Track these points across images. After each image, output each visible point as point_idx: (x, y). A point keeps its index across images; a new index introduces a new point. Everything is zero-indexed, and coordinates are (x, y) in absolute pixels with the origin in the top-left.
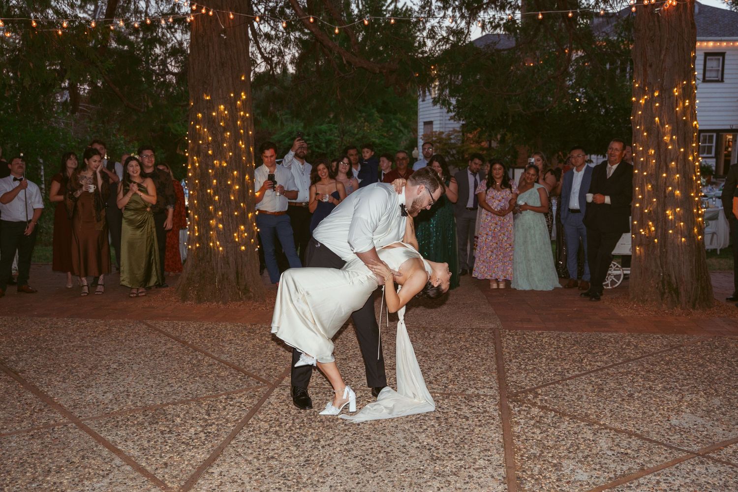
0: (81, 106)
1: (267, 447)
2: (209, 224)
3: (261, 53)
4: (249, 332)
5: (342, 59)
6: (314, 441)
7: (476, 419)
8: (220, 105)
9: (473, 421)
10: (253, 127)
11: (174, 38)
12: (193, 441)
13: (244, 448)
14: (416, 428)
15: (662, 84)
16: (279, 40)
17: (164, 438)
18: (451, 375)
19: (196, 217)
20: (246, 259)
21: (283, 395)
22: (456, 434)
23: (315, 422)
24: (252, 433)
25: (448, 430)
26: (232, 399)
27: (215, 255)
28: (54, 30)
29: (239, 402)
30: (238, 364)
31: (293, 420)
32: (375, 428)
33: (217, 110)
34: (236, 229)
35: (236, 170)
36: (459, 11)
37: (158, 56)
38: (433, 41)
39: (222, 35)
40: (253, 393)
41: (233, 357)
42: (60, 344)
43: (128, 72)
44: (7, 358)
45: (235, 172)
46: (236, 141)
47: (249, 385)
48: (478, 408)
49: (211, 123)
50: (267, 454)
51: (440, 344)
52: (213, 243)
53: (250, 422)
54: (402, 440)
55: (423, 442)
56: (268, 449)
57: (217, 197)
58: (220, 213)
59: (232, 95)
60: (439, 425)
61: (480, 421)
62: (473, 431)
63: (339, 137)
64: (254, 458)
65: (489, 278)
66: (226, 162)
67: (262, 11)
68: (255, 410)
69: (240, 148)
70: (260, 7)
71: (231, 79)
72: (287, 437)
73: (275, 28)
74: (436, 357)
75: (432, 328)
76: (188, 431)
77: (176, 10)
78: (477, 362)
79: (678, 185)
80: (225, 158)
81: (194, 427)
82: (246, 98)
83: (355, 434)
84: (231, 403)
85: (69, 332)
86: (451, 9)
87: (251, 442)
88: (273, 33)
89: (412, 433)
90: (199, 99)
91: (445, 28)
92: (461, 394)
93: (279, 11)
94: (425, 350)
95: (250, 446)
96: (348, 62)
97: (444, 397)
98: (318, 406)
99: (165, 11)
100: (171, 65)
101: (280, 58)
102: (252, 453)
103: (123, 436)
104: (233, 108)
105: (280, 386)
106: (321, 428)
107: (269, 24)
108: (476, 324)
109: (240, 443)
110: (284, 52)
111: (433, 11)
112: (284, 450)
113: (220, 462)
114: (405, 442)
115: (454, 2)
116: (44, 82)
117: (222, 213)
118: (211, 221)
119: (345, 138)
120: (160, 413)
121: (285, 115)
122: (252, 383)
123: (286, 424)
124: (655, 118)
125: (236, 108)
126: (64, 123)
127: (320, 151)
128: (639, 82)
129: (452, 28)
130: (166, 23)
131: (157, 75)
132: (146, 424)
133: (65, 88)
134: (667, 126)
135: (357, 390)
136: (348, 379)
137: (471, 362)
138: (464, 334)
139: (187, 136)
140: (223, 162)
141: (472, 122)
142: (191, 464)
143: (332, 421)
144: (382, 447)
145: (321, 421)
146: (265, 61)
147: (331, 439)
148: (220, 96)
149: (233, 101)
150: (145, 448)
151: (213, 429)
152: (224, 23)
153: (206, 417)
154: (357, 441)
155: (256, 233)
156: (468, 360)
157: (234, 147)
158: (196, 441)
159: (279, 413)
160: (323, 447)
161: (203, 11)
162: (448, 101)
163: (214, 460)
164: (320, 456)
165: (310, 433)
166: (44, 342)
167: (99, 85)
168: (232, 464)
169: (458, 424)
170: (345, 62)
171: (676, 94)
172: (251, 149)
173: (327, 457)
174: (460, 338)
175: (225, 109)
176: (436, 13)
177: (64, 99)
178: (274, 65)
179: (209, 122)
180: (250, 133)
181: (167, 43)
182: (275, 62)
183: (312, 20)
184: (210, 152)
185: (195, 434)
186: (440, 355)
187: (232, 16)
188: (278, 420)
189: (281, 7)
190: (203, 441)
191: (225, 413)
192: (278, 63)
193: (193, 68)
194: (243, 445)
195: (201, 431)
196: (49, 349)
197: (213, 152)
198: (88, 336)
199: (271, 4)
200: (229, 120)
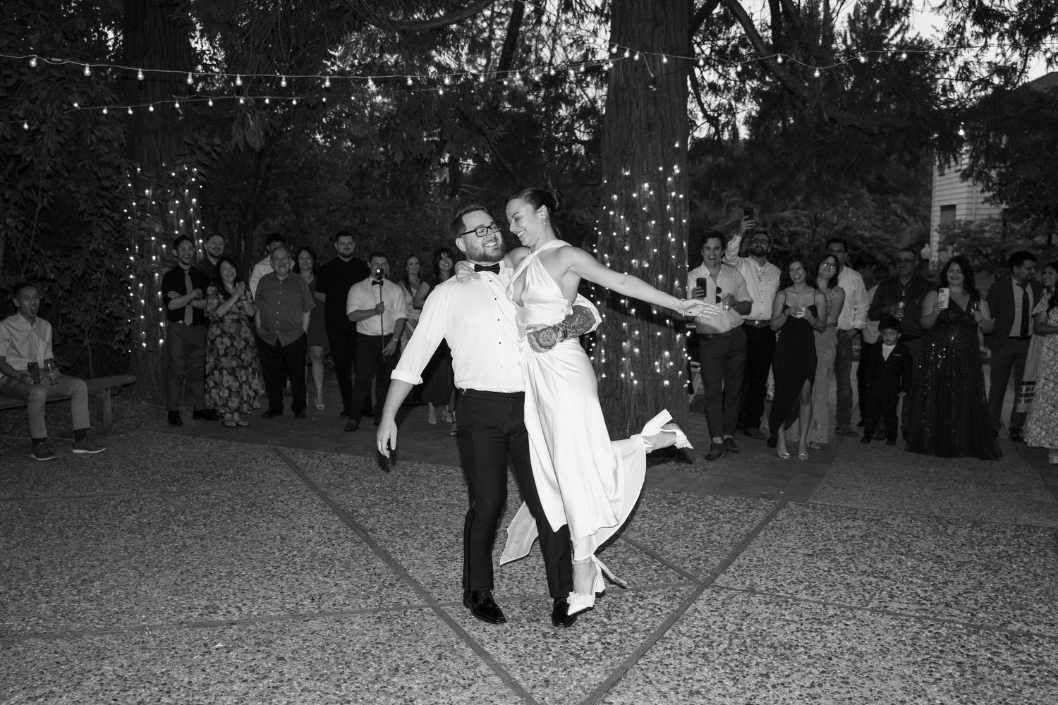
0: (462, 187)
1: (690, 676)
2: (621, 347)
3: (703, 110)
4: (670, 503)
5: (821, 115)
6: (761, 675)
7: (1025, 674)
8: (644, 183)
9: (1020, 676)
10: (688, 213)
11: (584, 96)
12: (585, 652)
13: (656, 673)
14: (923, 675)
16: (729, 92)
17: (547, 643)
18: (981, 597)
19: (604, 336)
20: (670, 397)
21: (717, 600)
22: (990, 693)
23: (764, 647)
24: (668, 652)
25: (976, 684)
26: (642, 597)
27: (627, 391)
28: (435, 89)
29: (652, 604)
30: (652, 547)
31: (731, 640)
32: (856, 668)
33: (640, 190)
34: (659, 356)
35: (661, 274)
36: (1009, 37)
37: (564, 119)
38: (966, 84)
39: (651, 87)
40: (672, 593)
41: (647, 537)
42: (420, 497)
43: (524, 142)
44: (356, 511)
45: (660, 277)
46: (664, 233)
47: (667, 580)
48: (1029, 655)
49: (630, 207)
50: (689, 685)
51: (963, 545)
52: (626, 374)
53: (667, 635)
54: (900, 692)
55: (935, 699)
56: (691, 678)
57: (633, 311)
58: (637, 333)
59: (661, 169)
60: (962, 675)
61: (1031, 677)
62: (1020, 691)
63: (808, 228)
64: (671, 689)
65: (1047, 446)
66: (648, 262)
67: (707, 52)
68: (674, 619)
69: (669, 242)
70: (704, 47)
71: (660, 146)
72: (718, 664)
73: (724, 76)
74: (958, 566)
75: (951, 519)
76: (579, 637)
77: (590, 56)
78: (1028, 580)
80: (648, 256)
81: (588, 633)
82: (680, 173)
83: (824, 672)
84: (641, 603)
85: (433, 483)
86: (997, 34)
87: (667, 665)
88: (721, 82)
89: (916, 683)
90: (615, 176)
91: (986, 65)
92: (1000, 628)
93: (731, 51)
94: (938, 552)
95: (666, 671)
96: (830, 118)
97: (969, 631)
98: (768, 623)
99: (575, 60)
100: (579, 131)
101: (730, 117)
102: (667, 682)
103: (492, 634)
104: (662, 186)
105: (713, 587)
106: (772, 657)
107: (716, 70)
108: (1025, 518)
109: (651, 665)
110: (736, 108)
111: (966, 40)
112: (714, 684)
113: (622, 688)
114: (904, 696)
115: (1002, 25)
116: (419, 157)
117: (640, 333)
118: (624, 344)
119: (819, 229)
120: (543, 607)
121: (732, 197)
122: (671, 577)
123: (719, 645)
125: (666, 187)
126: (441, 209)
127: (780, 248)
129: (996, 64)
130: (576, 76)
131: (561, 144)
132: (524, 621)
133: (445, 164)
135: (830, 604)
136: (815, 586)
137: (1016, 579)
138: (1004, 532)
139: (597, 225)
140: (644, 262)
141: (1022, 205)
142: (581, 686)
143: (790, 649)
144: (867, 699)
145: (772, 646)
146: (708, 122)
147: (787, 676)
148: (645, 170)
149: (661, 177)
150: (520, 654)
151: (614, 638)
152: (654, 70)
153: (606, 620)
154: (828, 684)
155: (685, 363)
156: (1012, 575)
157: (661, 241)
158: (589, 653)
159: (709, 626)
160: (774, 686)
161: (627, 55)
162: (986, 173)
163: (614, 685)
164: (769, 700)
165: (754, 663)
166: (402, 494)
167: (487, 159)
168: (639, 694)
169: (994, 677)
170: (827, 119)
172: (685, 244)
173: (779, 703)
174: (998, 538)
175: (650, 189)
176: (972, 43)
177: (443, 178)
178: (720, 127)
179: (627, 207)
180: (684, 221)
181: (575, 102)
182: (722, 122)
183: (780, 60)
184: (627, 248)
185: (589, 643)
186: (964, 564)
187: (665, 60)
188: (707, 637)
189: (733, 46)
190: (599, 654)
191: (632, 618)
192: (727, 124)
193: (609, 133)
194: (656, 668)
195: (597, 640)
196: (408, 504)
197: (631, 248)
198: (455, 490)
199: (720, 43)
200: (655, 203)
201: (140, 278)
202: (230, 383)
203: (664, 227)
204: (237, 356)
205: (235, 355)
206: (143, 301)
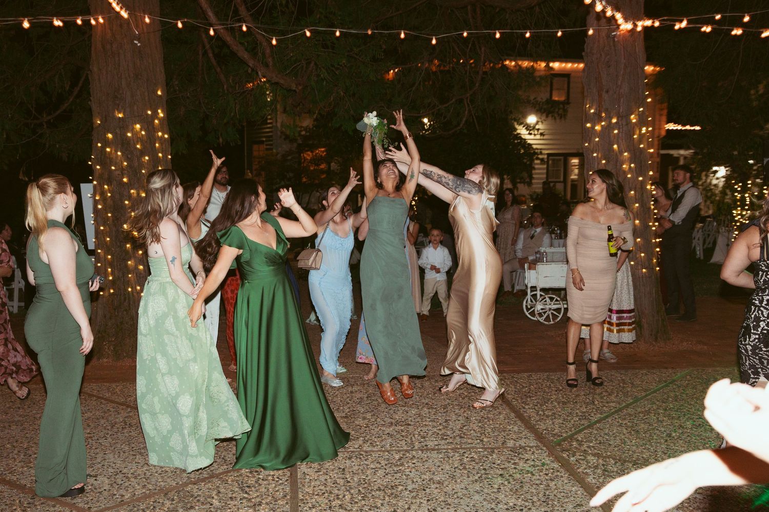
2: (127, 265)
8: (136, 123)
15: (619, 110)
19: (109, 257)
27: (134, 303)
33: (132, 130)
39: (136, 42)
52: (132, 288)
58: (140, 252)
59: (149, 112)
71: (146, 94)
79: (638, 215)
82: (163, 116)
90: (108, 117)
104: (151, 127)
118: (129, 262)
124: (613, 145)
125: (154, 128)
128: (594, 107)
134: (626, 154)
140: (141, 192)
148: (136, 113)
149: (150, 120)
152: (137, 27)
171: (634, 121)
175: (141, 129)
179: (122, 145)
180: (169, 156)
184: (125, 180)
187: (147, 20)
197: (129, 180)
200: (147, 142)
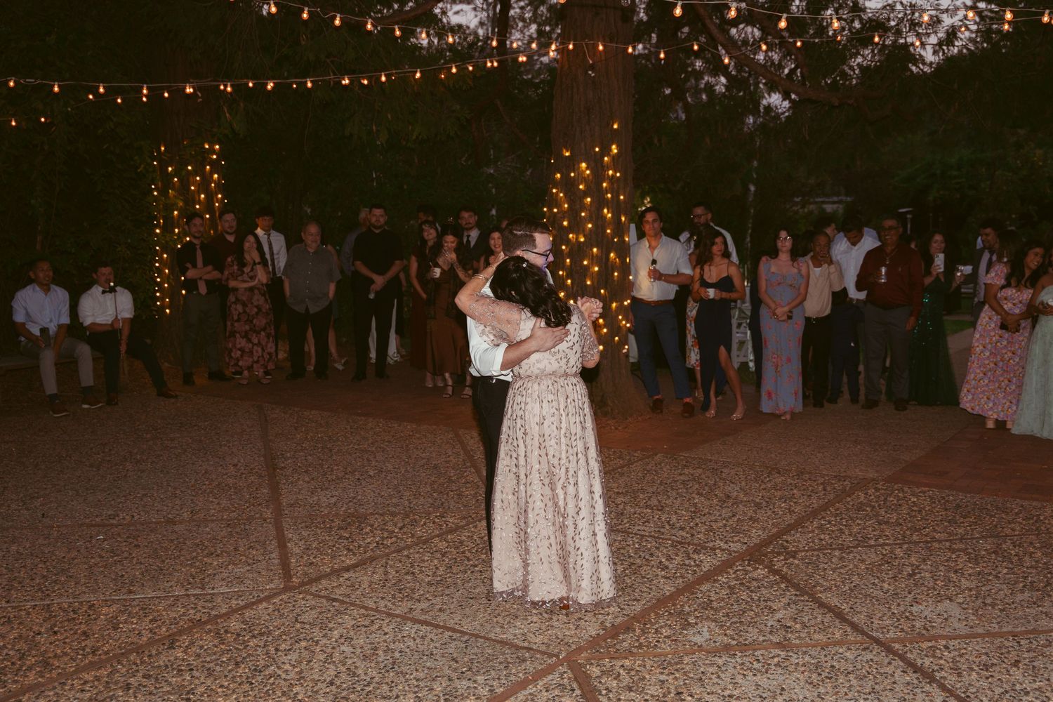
8: (582, 162)
10: (624, 190)
33: (577, 170)
35: (597, 247)
39: (590, 72)
45: (595, 250)
46: (600, 209)
49: (569, 186)
57: (569, 281)
59: (597, 149)
66: (584, 236)
69: (604, 217)
71: (598, 129)
80: (584, 231)
82: (618, 153)
90: (558, 156)
125: (603, 166)
140: (581, 236)
148: (583, 151)
149: (598, 157)
152: (592, 57)
157: (597, 218)
172: (621, 219)
175: (587, 168)
179: (566, 185)
180: (622, 197)
183: (696, 48)
187: (601, 47)
197: (569, 224)
200: (592, 182)
201: (164, 250)
202: (243, 345)
203: (600, 202)
204: (249, 321)
205: (247, 320)
206: (167, 271)
